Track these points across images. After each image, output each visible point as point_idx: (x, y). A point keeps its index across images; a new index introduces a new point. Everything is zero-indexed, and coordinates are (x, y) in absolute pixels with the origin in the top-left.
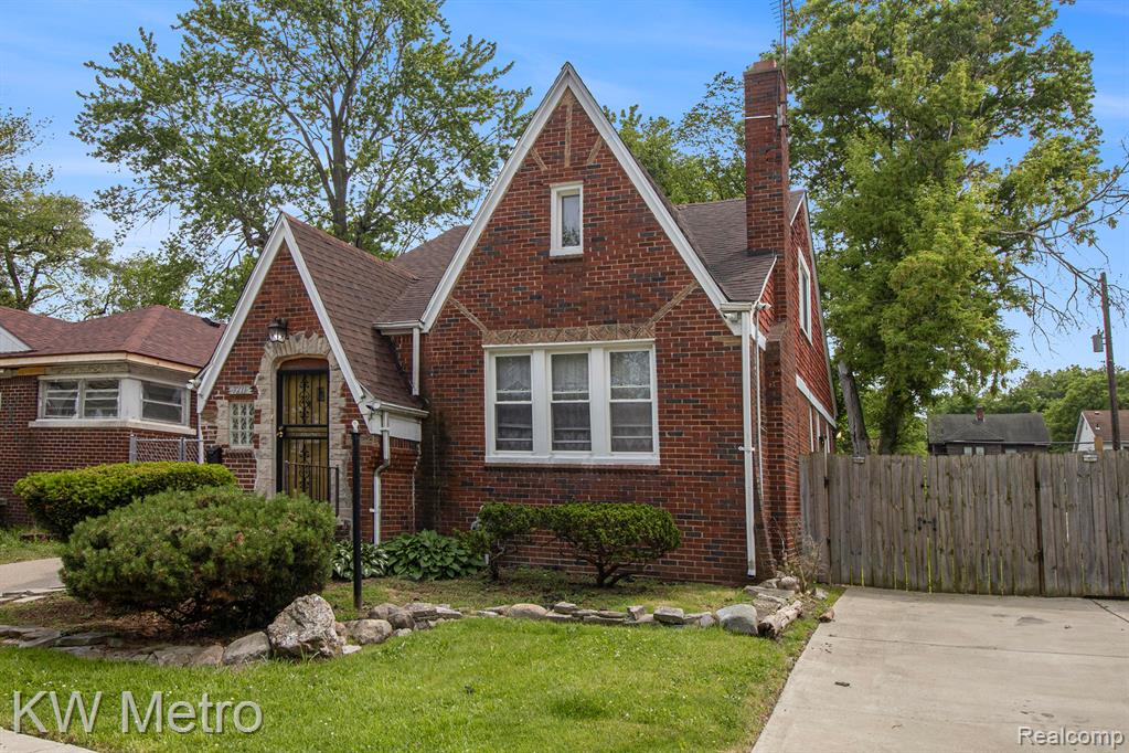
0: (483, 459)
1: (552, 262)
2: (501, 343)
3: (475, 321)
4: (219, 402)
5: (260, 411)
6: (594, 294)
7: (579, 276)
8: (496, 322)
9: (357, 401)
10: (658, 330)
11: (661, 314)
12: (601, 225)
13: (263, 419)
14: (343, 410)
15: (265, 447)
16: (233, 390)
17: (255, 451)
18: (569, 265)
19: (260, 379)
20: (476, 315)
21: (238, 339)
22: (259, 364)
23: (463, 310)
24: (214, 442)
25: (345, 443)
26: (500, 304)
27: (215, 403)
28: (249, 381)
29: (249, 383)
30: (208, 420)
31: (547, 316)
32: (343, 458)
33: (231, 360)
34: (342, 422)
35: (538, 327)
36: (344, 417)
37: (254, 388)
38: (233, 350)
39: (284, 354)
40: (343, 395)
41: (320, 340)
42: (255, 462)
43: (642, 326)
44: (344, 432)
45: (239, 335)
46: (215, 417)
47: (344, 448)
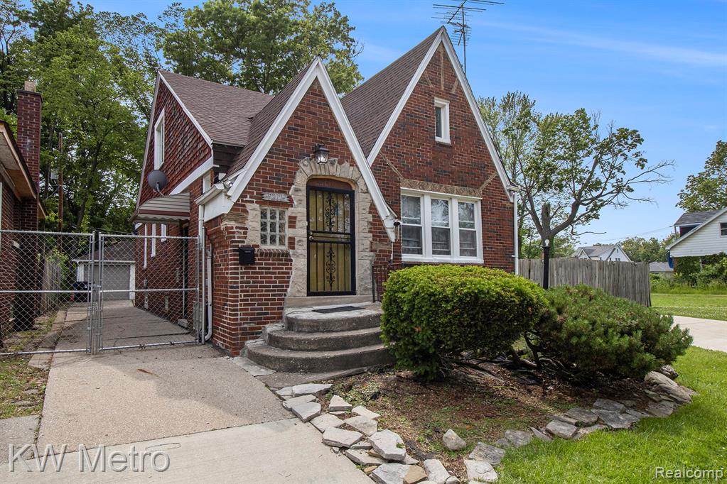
0: (401, 259)
1: (437, 144)
2: (411, 187)
3: (396, 171)
4: (249, 206)
5: (295, 218)
6: (457, 169)
7: (449, 157)
8: (408, 175)
9: (383, 217)
10: (483, 194)
11: (484, 186)
12: (460, 130)
13: (298, 224)
14: (371, 223)
15: (301, 248)
16: (268, 196)
17: (291, 252)
18: (445, 148)
19: (297, 190)
20: (396, 167)
21: (269, 152)
22: (294, 177)
23: (389, 162)
24: (243, 242)
25: (371, 247)
26: (410, 163)
27: (244, 206)
28: (285, 191)
29: (285, 193)
30: (236, 221)
31: (435, 176)
32: (370, 258)
33: (263, 168)
34: (370, 232)
35: (430, 181)
36: (371, 228)
37: (290, 197)
38: (264, 160)
39: (319, 173)
40: (370, 213)
41: (352, 168)
42: (291, 260)
43: (477, 191)
44: (371, 239)
45: (272, 148)
46: (246, 219)
47: (371, 251)
